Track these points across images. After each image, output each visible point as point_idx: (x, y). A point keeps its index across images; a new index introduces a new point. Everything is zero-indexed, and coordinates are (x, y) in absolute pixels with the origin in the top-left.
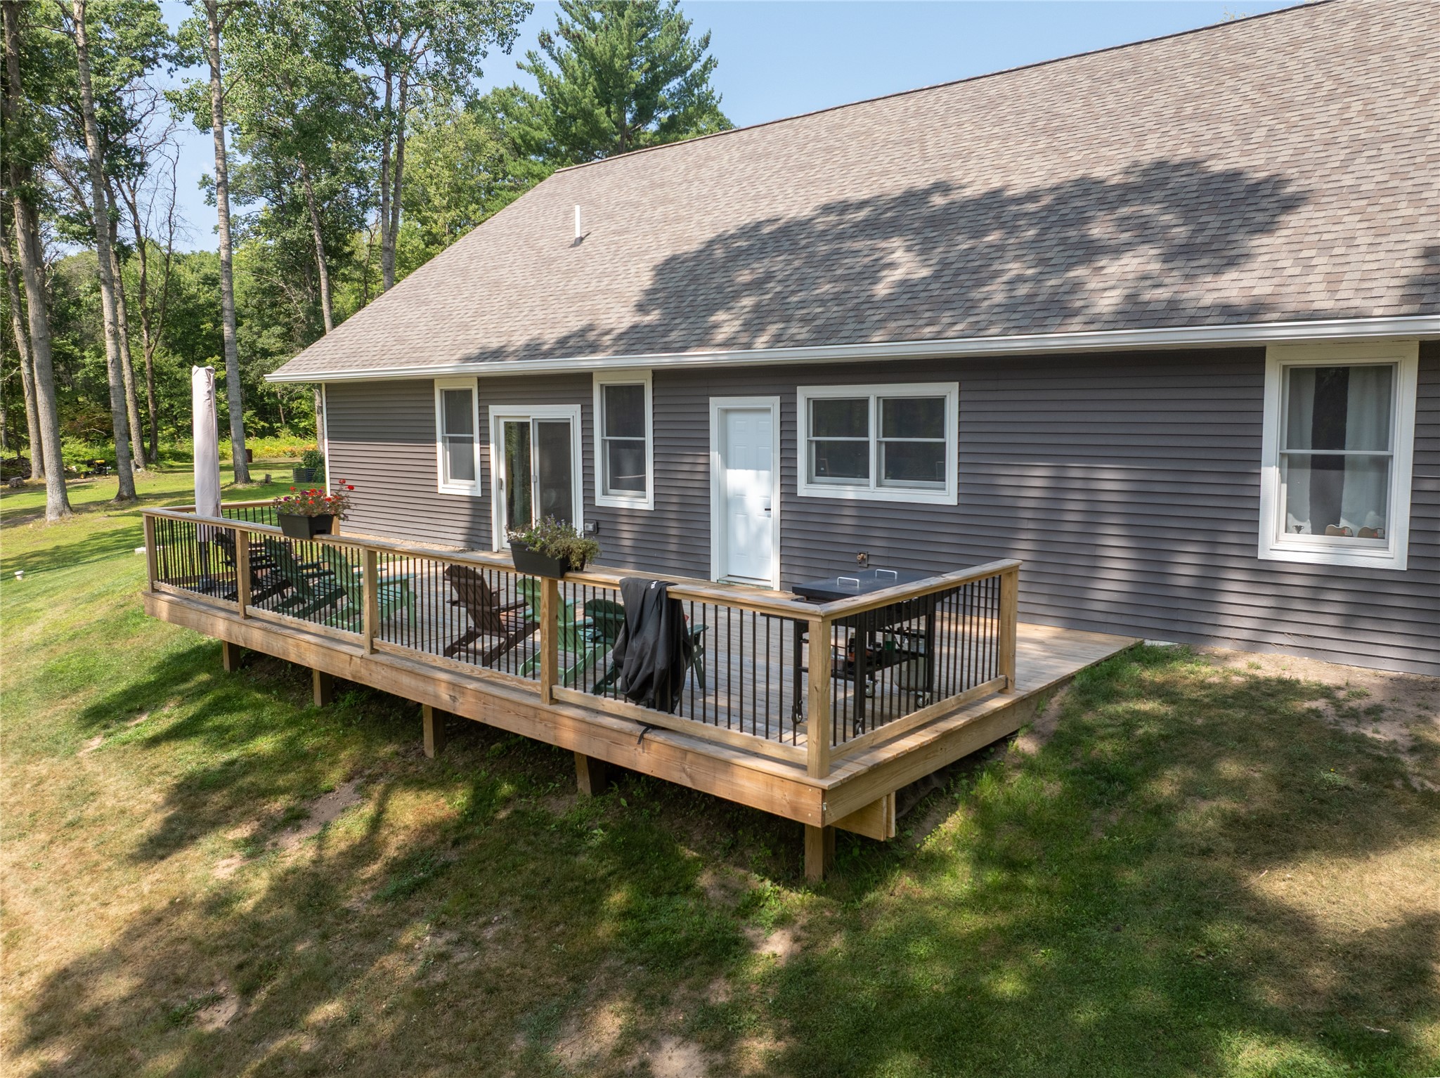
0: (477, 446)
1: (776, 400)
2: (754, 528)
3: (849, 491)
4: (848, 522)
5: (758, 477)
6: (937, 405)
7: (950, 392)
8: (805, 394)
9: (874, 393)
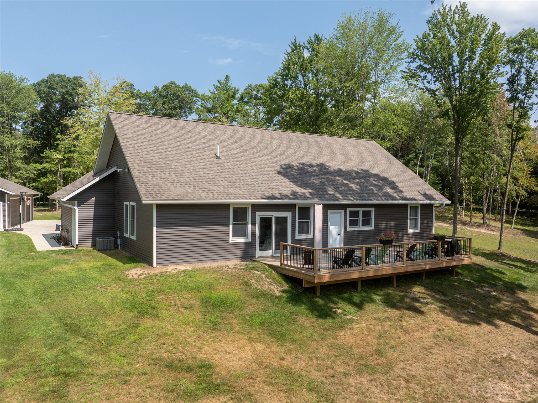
0: (250, 226)
1: (343, 211)
2: (334, 239)
3: (356, 229)
4: (356, 235)
5: (335, 228)
6: (370, 212)
7: (373, 209)
8: (349, 209)
9: (361, 209)
